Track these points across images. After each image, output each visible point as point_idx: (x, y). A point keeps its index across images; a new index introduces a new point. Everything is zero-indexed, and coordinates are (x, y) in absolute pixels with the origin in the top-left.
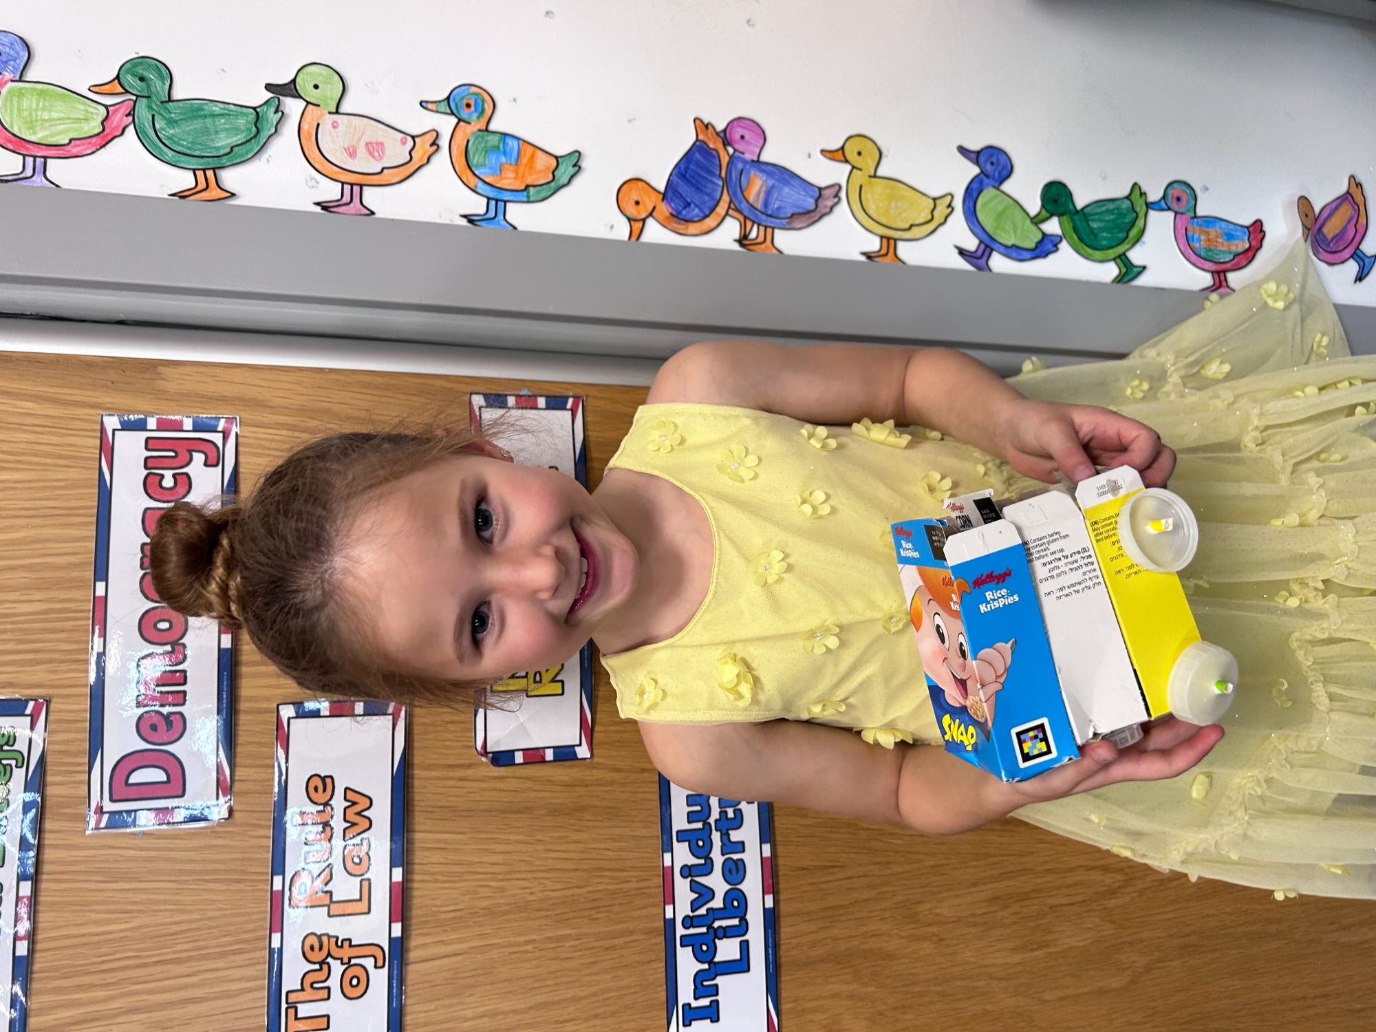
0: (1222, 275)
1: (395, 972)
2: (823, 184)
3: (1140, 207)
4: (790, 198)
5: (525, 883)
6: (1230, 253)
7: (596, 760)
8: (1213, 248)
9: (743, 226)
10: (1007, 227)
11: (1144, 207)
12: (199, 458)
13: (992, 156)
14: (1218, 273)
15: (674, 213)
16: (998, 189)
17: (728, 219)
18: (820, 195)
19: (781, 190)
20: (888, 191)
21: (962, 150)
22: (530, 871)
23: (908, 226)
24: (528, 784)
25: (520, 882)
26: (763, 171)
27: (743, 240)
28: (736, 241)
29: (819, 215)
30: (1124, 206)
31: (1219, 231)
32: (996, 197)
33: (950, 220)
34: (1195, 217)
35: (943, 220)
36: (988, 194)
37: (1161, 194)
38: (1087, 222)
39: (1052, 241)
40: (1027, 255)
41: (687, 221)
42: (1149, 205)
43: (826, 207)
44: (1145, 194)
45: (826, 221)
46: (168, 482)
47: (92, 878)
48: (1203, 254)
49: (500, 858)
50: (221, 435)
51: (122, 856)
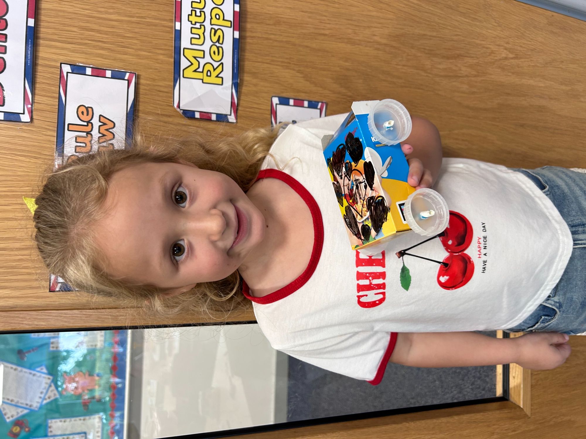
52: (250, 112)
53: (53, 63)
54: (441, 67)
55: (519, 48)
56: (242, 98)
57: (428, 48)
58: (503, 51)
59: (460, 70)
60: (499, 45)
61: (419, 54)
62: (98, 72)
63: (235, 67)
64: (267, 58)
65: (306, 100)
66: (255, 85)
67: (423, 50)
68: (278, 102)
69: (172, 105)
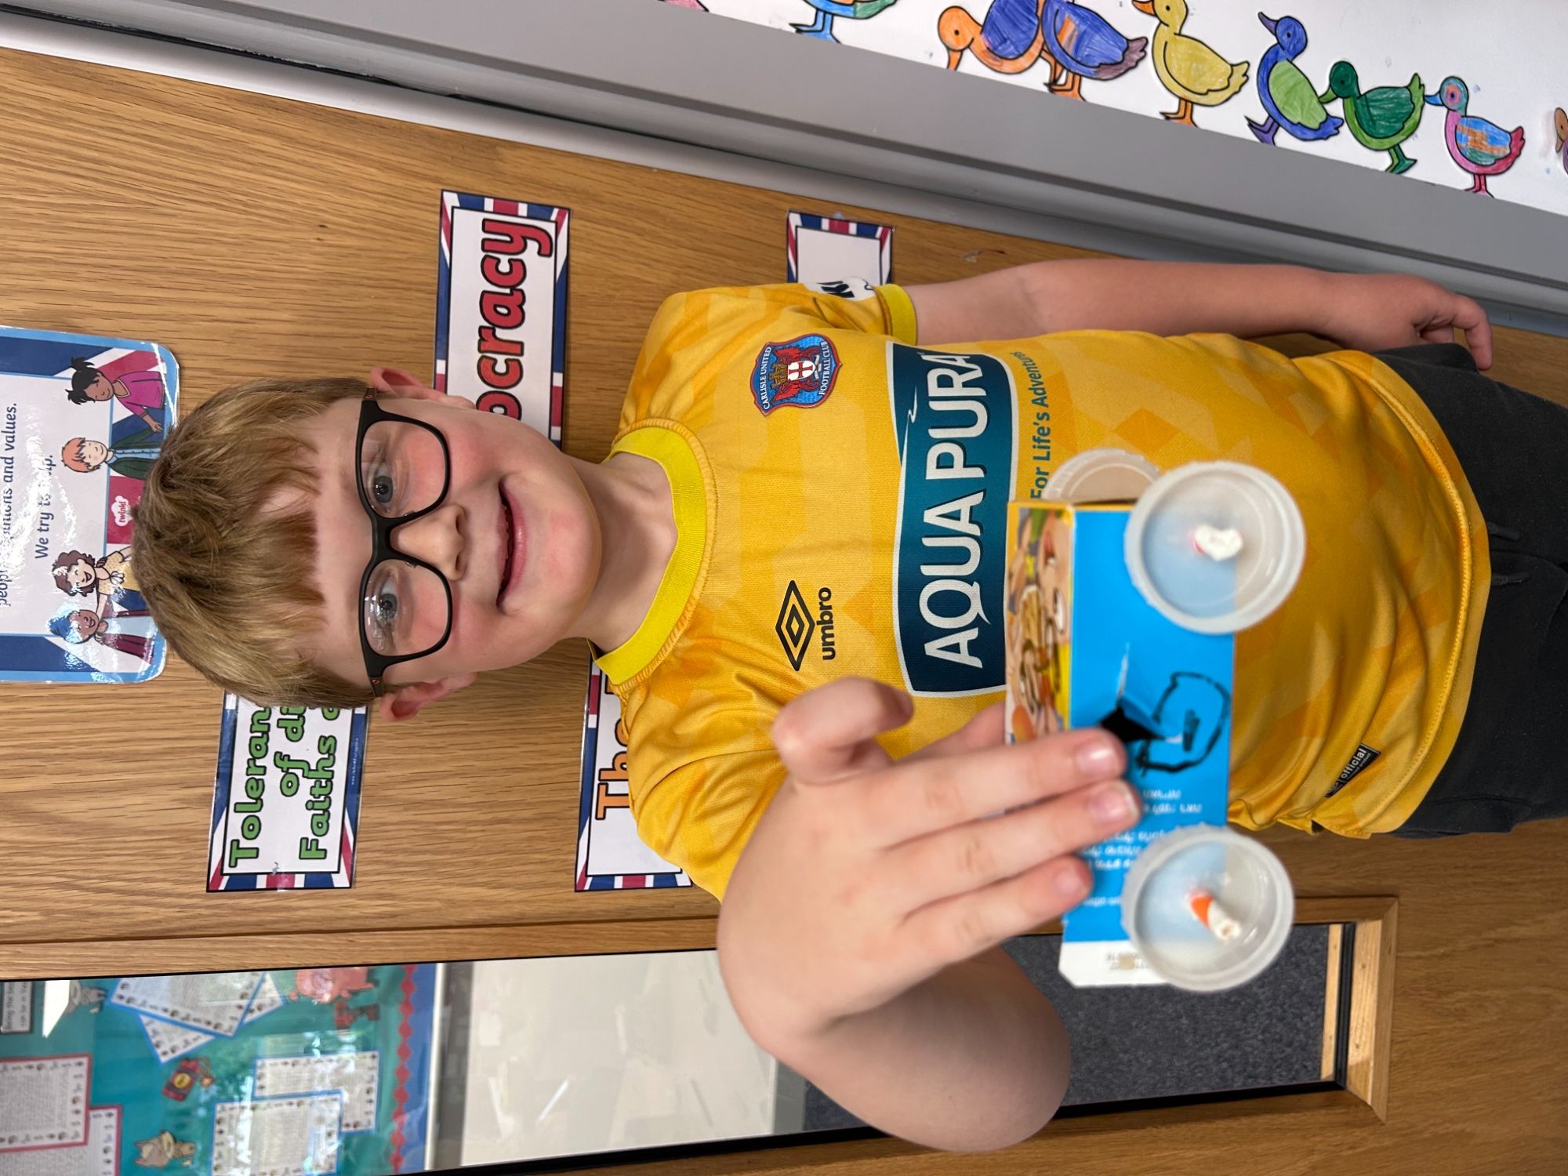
0: (1482, 177)
2: (1131, 36)
3: (1418, 100)
4: (1099, 47)
6: (1492, 156)
8: (1477, 149)
9: (1054, 71)
10: (1295, 103)
11: (1422, 99)
12: (533, 246)
13: (1288, 28)
14: (1479, 175)
15: (991, 48)
16: (1291, 63)
17: (1040, 61)
18: (1128, 48)
19: (1092, 37)
20: (1190, 52)
21: (1263, 17)
23: (1205, 91)
26: (1076, 14)
27: (1052, 84)
28: (1045, 84)
29: (1125, 68)
30: (1403, 96)
31: (1484, 132)
32: (1289, 70)
33: (1244, 89)
34: (1466, 116)
35: (1237, 89)
36: (1282, 66)
37: (1437, 89)
38: (1368, 107)
39: (1334, 124)
40: (1310, 135)
41: (1002, 58)
42: (1426, 98)
43: (1132, 60)
44: (1423, 85)
45: (1131, 74)
46: (504, 267)
48: (1468, 155)
50: (553, 225)
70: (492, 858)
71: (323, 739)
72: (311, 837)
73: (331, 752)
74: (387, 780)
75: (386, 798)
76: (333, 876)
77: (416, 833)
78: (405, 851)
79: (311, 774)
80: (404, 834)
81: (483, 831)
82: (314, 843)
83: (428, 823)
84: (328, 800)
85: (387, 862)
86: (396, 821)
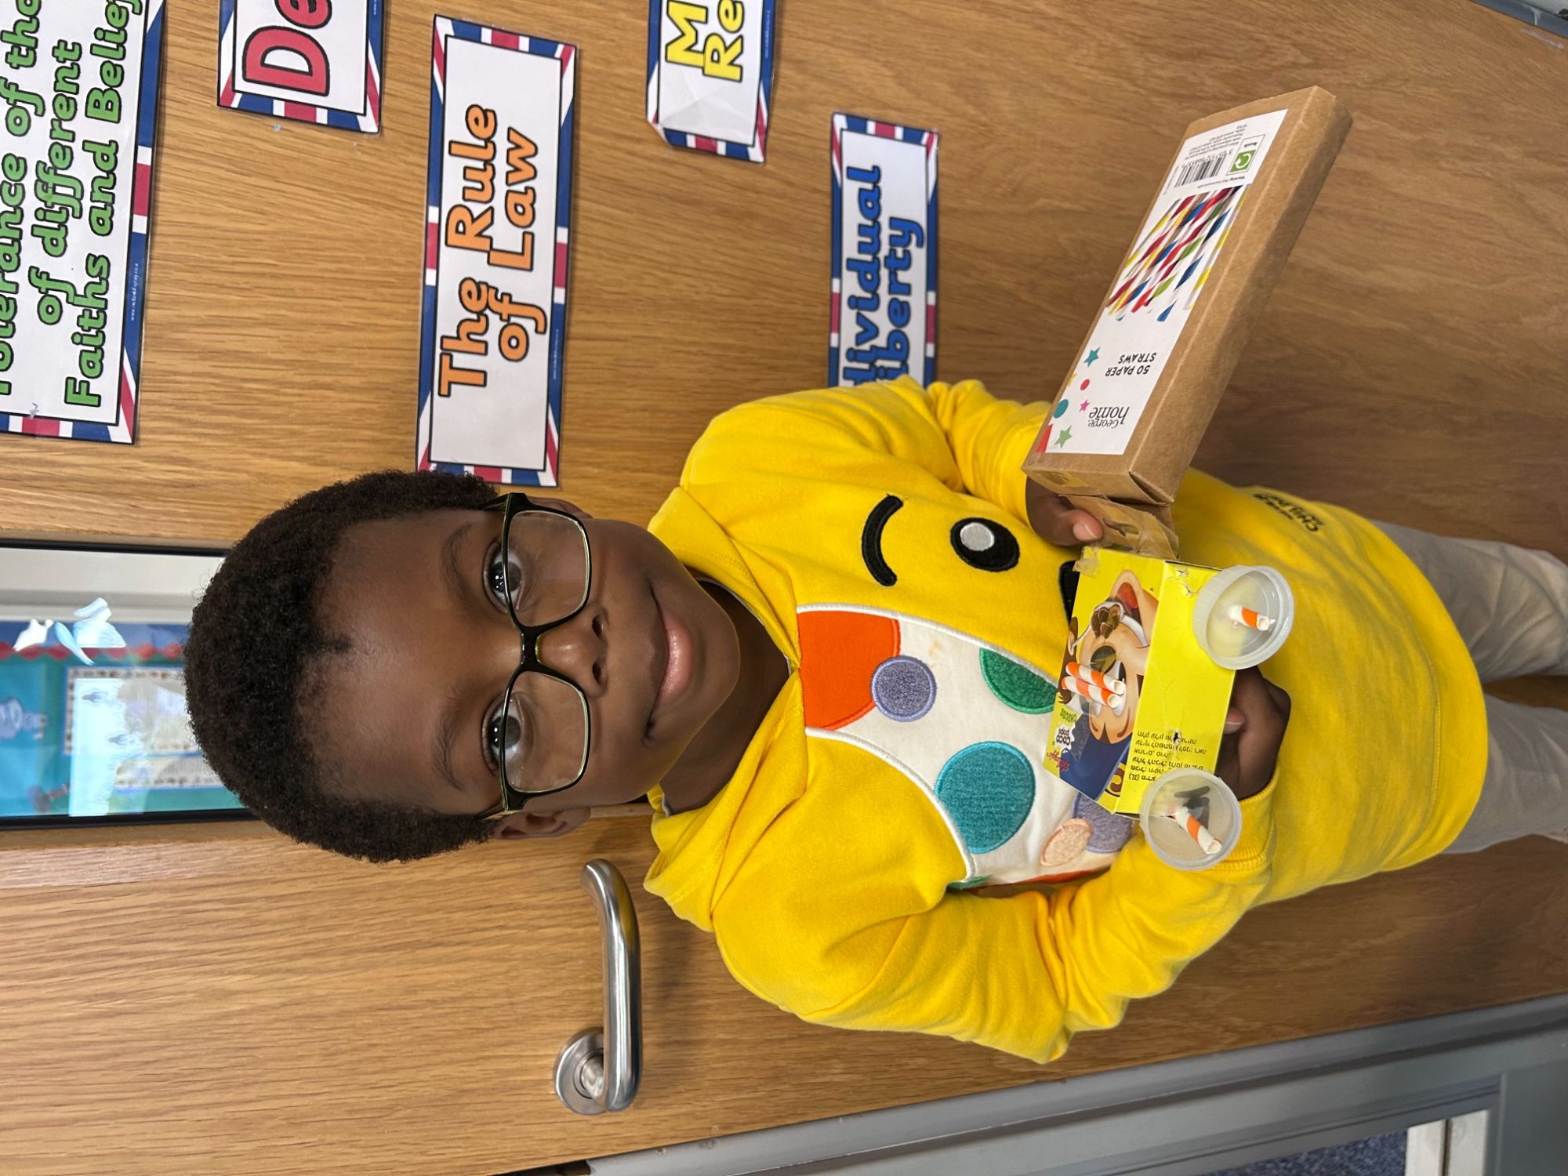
1: (557, 342)
5: (692, 281)
7: (769, 167)
22: (697, 269)
24: (698, 176)
25: (686, 279)
47: (222, 165)
49: (667, 248)
51: (257, 148)
52: (791, 142)
53: (419, 15)
54: (1164, 74)
55: (1322, 45)
56: (776, 111)
57: (1139, 32)
58: (1289, 50)
59: (1202, 83)
60: (1281, 36)
61: (1123, 45)
62: (505, 40)
63: (767, 45)
64: (827, 32)
65: (900, 126)
66: (802, 87)
67: (1129, 36)
68: (845, 126)
69: (643, 117)
70: (312, 430)
71: (92, 259)
72: (80, 377)
73: (104, 275)
74: (176, 320)
75: (177, 342)
76: (110, 427)
77: (218, 389)
78: (202, 409)
79: (77, 300)
80: (201, 388)
81: (300, 395)
82: (84, 385)
83: (232, 378)
84: (100, 335)
85: (180, 420)
86: (190, 371)
